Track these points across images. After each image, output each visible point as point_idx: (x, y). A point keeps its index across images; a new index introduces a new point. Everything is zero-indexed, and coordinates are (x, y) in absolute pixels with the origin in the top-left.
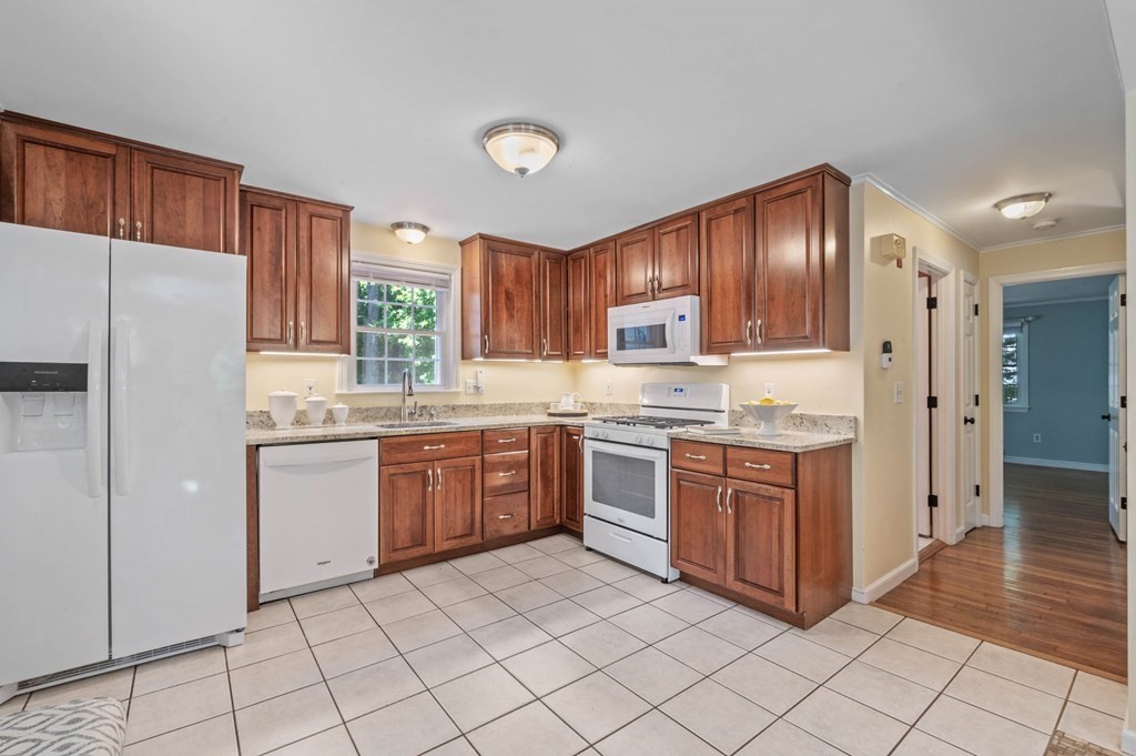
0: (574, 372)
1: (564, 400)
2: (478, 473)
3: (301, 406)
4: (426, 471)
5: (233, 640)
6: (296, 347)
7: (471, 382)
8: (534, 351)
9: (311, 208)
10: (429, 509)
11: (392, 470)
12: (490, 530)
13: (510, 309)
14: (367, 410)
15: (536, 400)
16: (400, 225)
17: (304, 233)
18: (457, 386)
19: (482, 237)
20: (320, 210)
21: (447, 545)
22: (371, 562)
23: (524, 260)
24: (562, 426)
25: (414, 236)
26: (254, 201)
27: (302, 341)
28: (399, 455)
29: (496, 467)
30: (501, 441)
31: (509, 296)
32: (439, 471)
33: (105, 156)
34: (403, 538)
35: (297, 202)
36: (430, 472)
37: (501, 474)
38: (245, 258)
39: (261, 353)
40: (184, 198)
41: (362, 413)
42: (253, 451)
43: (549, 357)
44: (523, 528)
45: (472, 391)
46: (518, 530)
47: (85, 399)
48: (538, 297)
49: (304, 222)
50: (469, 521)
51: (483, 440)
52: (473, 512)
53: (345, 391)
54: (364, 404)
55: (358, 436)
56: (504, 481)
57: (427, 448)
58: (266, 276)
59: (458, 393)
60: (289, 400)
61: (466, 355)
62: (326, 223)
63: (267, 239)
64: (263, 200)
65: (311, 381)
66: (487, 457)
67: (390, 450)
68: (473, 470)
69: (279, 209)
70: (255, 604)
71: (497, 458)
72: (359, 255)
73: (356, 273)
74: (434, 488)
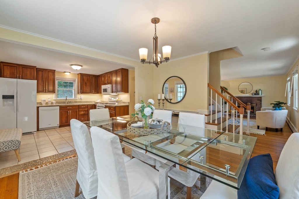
0: (102, 96)
1: (98, 100)
2: (78, 112)
3: (47, 101)
4: (68, 111)
6: (46, 92)
7: (80, 97)
8: (91, 92)
9: (48, 71)
11: (62, 111)
13: (86, 85)
15: (93, 101)
16: (65, 72)
17: (47, 75)
18: (77, 98)
19: (80, 73)
20: (50, 71)
22: (58, 125)
23: (89, 77)
24: (94, 105)
25: (68, 74)
26: (38, 70)
27: (47, 91)
28: (63, 109)
29: (81, 111)
30: (82, 107)
31: (86, 83)
32: (70, 111)
33: (15, 67)
34: (64, 121)
35: (46, 70)
38: (36, 81)
39: (40, 93)
40: (27, 72)
41: (58, 103)
42: (38, 108)
43: (94, 93)
45: (80, 99)
47: (14, 100)
48: (92, 83)
49: (47, 73)
51: (79, 107)
52: (77, 118)
53: (55, 99)
54: (59, 101)
55: (56, 106)
56: (83, 113)
58: (40, 81)
59: (77, 99)
60: (45, 100)
61: (78, 93)
62: (51, 73)
63: (41, 76)
64: (40, 70)
65: (49, 97)
66: (79, 109)
67: (61, 108)
68: (77, 111)
69: (43, 71)
70: (38, 130)
71: (81, 110)
72: (57, 77)
73: (57, 80)
74: (69, 114)
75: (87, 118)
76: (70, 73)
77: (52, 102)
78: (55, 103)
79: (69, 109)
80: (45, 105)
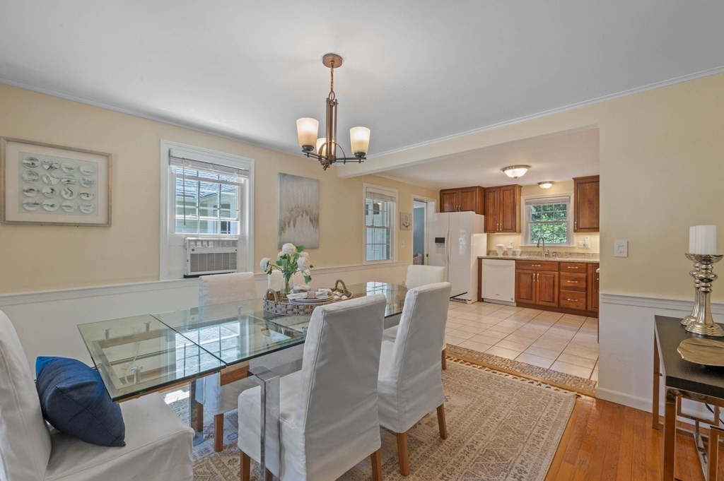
2: (557, 279)
3: (506, 250)
4: (532, 274)
5: (468, 302)
6: (499, 231)
7: (581, 242)
9: (503, 189)
10: (534, 287)
11: (520, 271)
12: (563, 303)
13: (592, 208)
16: (540, 184)
17: (502, 197)
18: (573, 244)
19: (576, 179)
20: (506, 188)
21: (541, 303)
22: (512, 301)
25: (547, 186)
26: (489, 191)
27: (501, 229)
28: (522, 266)
29: (567, 278)
30: (569, 267)
32: (538, 275)
33: (454, 193)
34: (523, 295)
35: (499, 188)
36: (534, 275)
37: (569, 281)
39: (495, 234)
40: (467, 198)
41: (528, 253)
42: (480, 260)
44: (582, 307)
45: (582, 246)
46: (578, 308)
49: (502, 194)
50: (552, 297)
51: (559, 266)
52: (554, 294)
53: (523, 245)
56: (571, 285)
57: (533, 265)
58: (492, 211)
59: (574, 247)
60: (500, 247)
61: (576, 231)
62: (508, 192)
64: (491, 190)
65: (511, 241)
66: (562, 273)
67: (520, 264)
68: (554, 278)
69: (494, 192)
70: (480, 300)
71: (568, 274)
72: (528, 197)
73: (527, 204)
74: (536, 281)
75: (584, 300)
76: (551, 182)
77: (514, 252)
78: (520, 253)
79: (536, 271)
80: (502, 256)
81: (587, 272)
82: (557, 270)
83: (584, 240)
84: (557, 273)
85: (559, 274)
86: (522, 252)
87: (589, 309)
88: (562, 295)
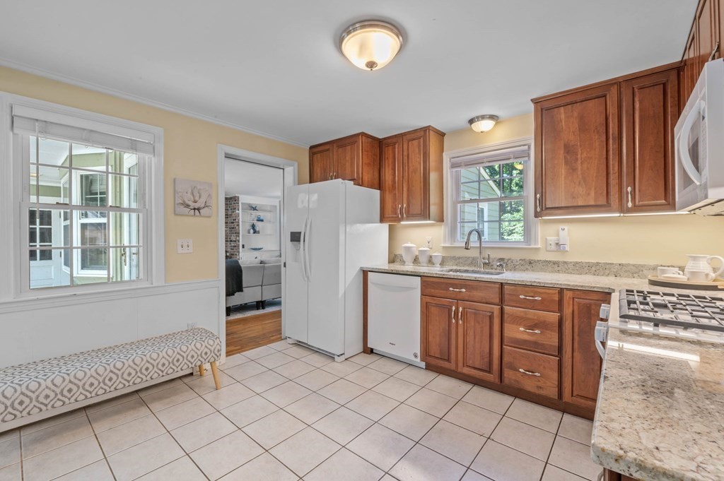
2: (497, 321)
4: (450, 308)
7: (552, 239)
9: (408, 137)
10: (453, 336)
11: (429, 299)
13: (571, 161)
14: (459, 258)
16: (471, 121)
17: (405, 153)
20: (413, 136)
21: (466, 371)
22: (416, 356)
25: (486, 125)
26: (386, 144)
27: (405, 215)
28: (433, 290)
30: (522, 297)
31: (569, 149)
32: (461, 309)
33: (327, 150)
35: (402, 136)
36: (454, 308)
37: (522, 329)
39: (402, 223)
40: (346, 157)
41: (456, 260)
43: (637, 208)
45: (553, 247)
46: (542, 392)
48: (618, 138)
49: (405, 147)
50: (487, 360)
51: (503, 292)
52: (491, 353)
53: (447, 245)
54: (458, 254)
55: (409, 273)
56: (526, 337)
57: (451, 289)
58: (390, 182)
62: (415, 142)
64: (389, 142)
66: (507, 308)
69: (395, 144)
70: (366, 349)
72: (455, 153)
73: (454, 166)
74: (457, 322)
75: (555, 375)
76: (492, 117)
77: (431, 257)
79: (457, 302)
81: (560, 309)
82: (497, 300)
83: (558, 235)
84: (496, 309)
85: (502, 310)
86: (443, 257)
87: (567, 396)
88: (506, 359)
